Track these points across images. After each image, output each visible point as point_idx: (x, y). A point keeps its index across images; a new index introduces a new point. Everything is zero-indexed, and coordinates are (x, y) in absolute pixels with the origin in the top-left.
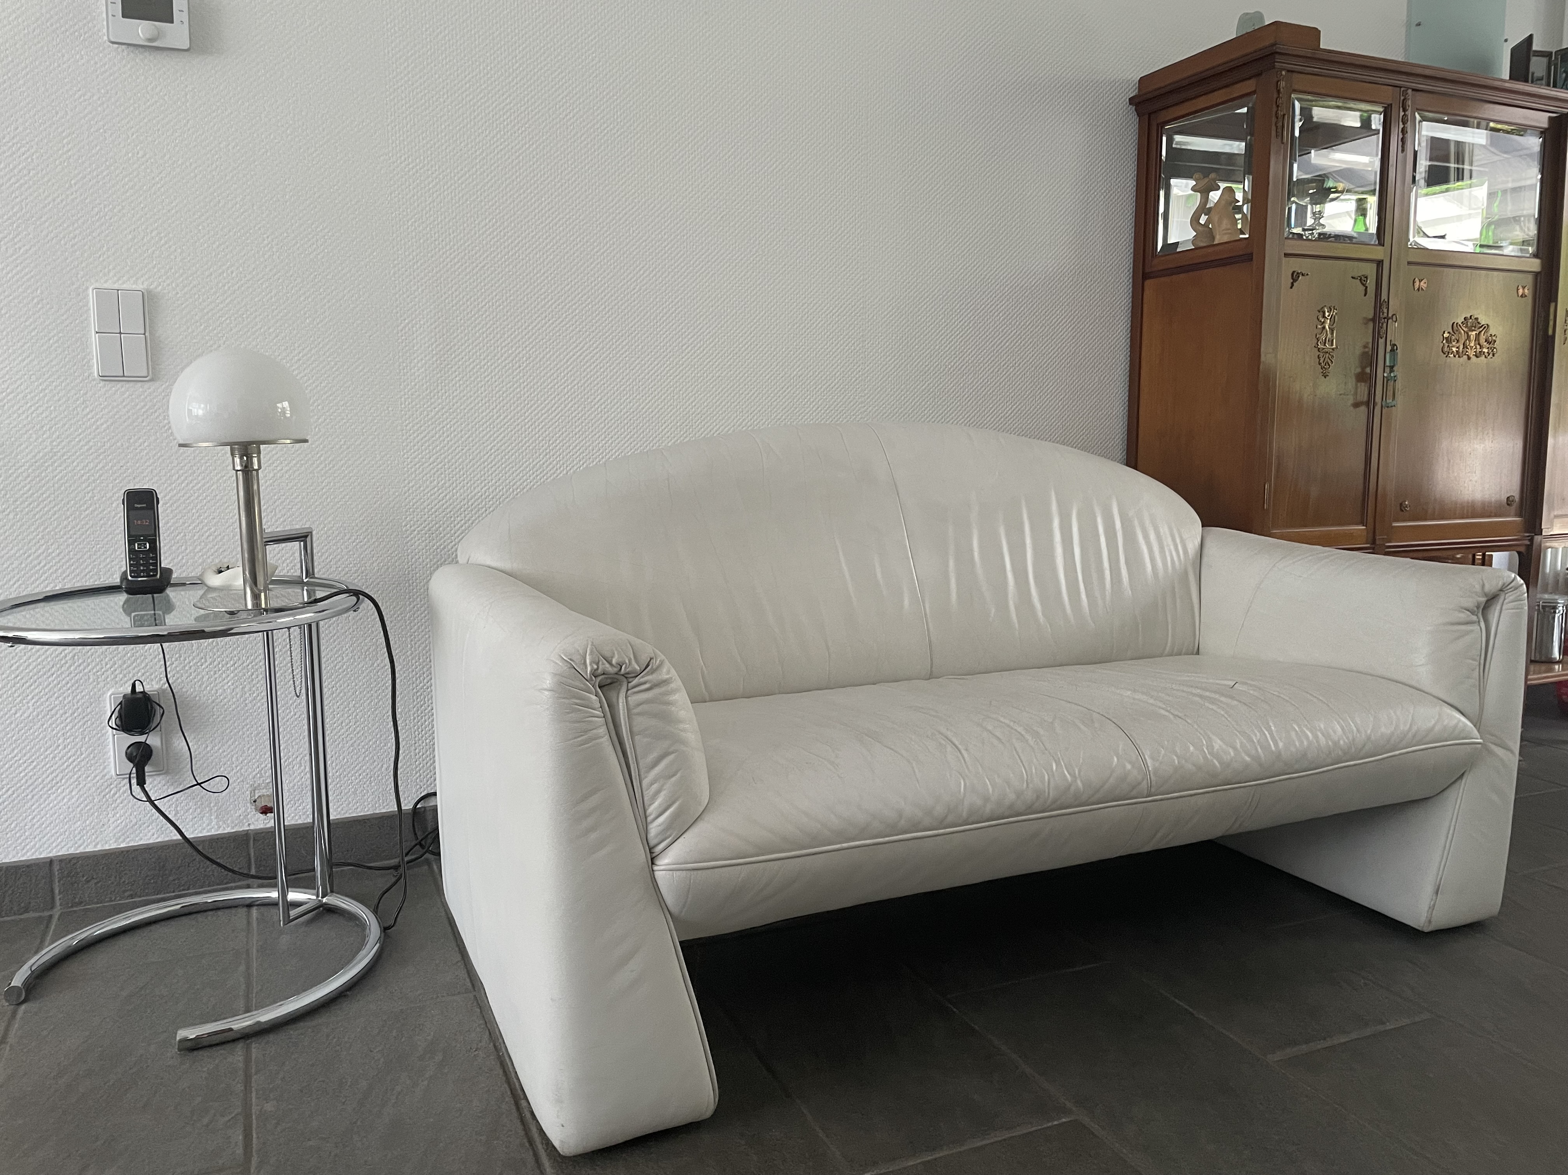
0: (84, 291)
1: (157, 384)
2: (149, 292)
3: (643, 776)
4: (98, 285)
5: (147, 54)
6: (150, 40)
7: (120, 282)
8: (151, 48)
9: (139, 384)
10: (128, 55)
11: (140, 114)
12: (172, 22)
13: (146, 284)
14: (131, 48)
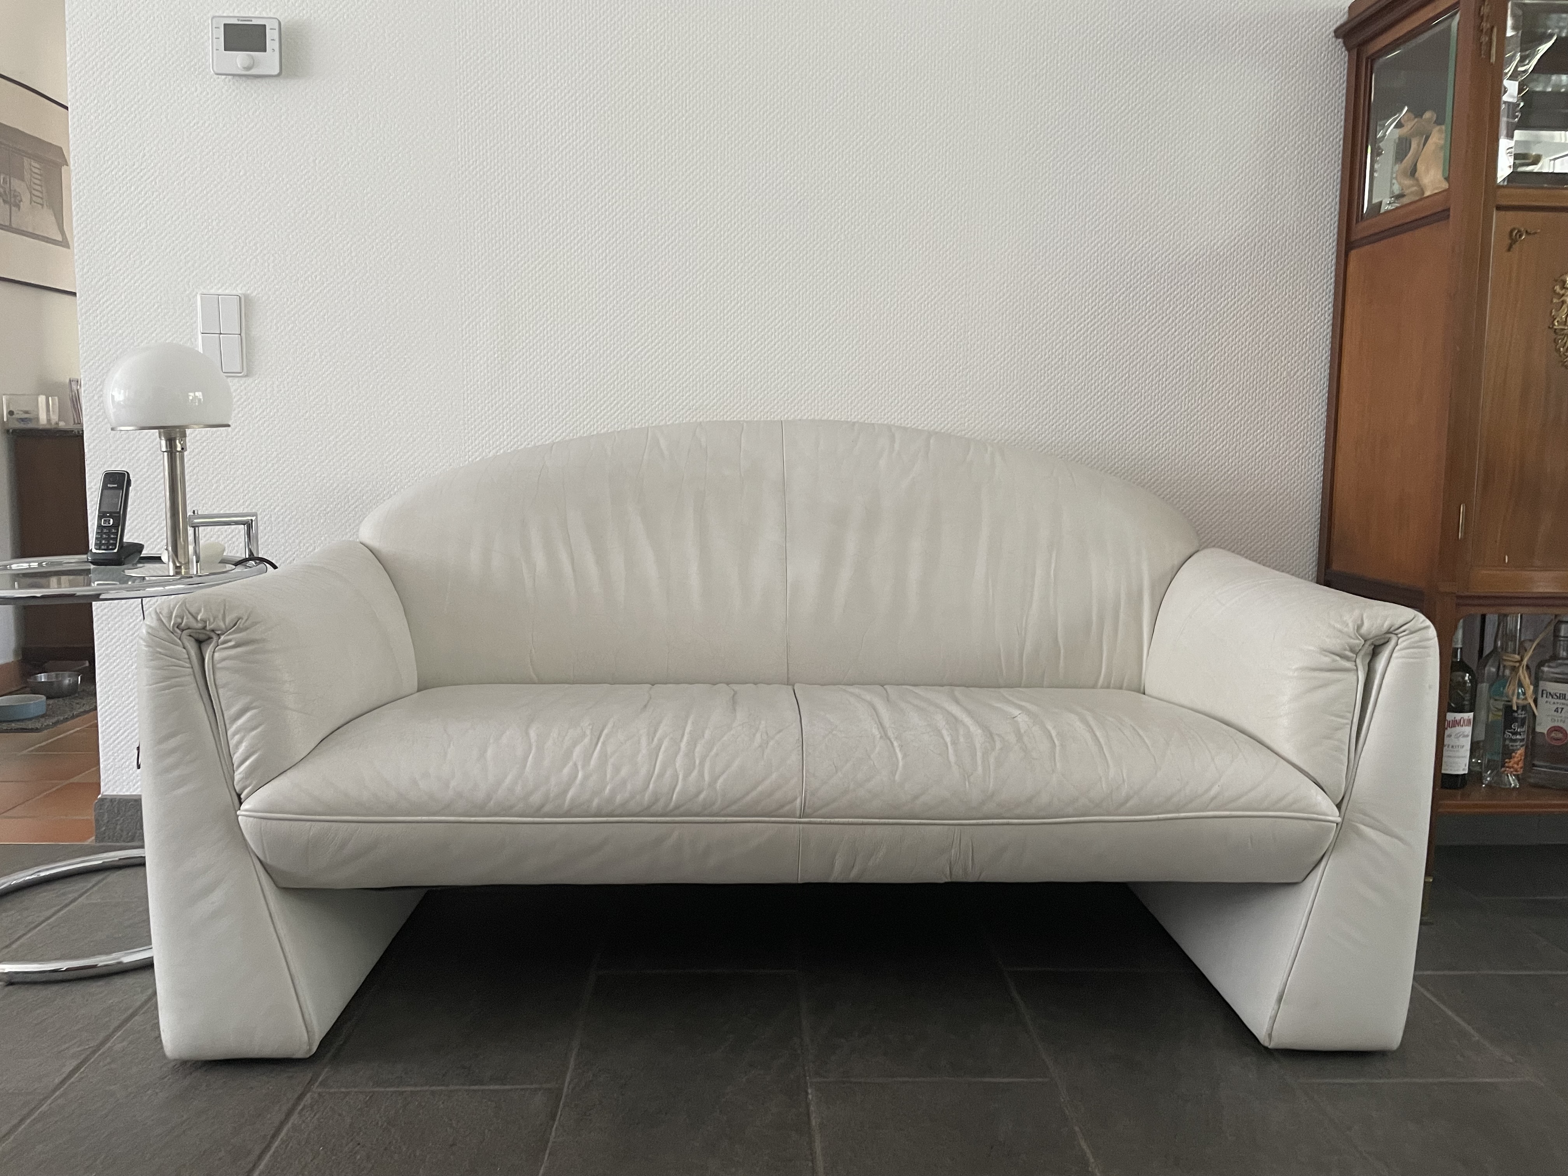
0: (194, 297)
1: (250, 380)
2: (246, 297)
3: (228, 726)
4: (205, 291)
5: (249, 82)
6: (248, 68)
7: (224, 288)
8: (248, 76)
9: (237, 379)
10: (234, 84)
11: (242, 136)
12: (265, 51)
13: (244, 289)
14: (237, 78)
